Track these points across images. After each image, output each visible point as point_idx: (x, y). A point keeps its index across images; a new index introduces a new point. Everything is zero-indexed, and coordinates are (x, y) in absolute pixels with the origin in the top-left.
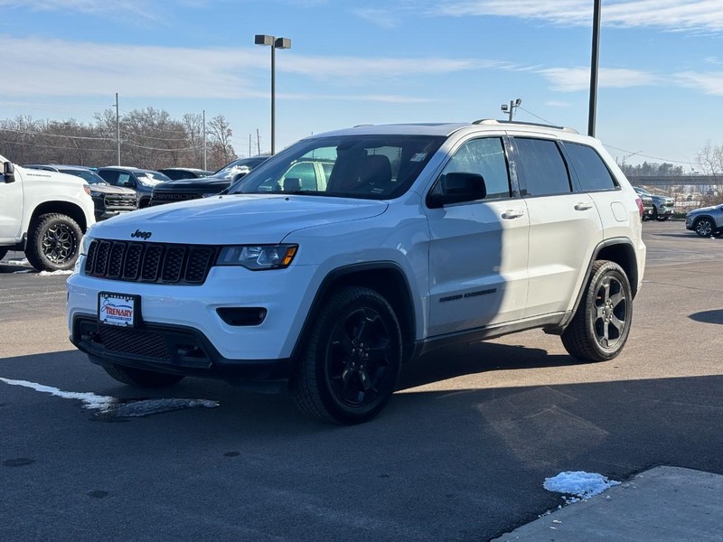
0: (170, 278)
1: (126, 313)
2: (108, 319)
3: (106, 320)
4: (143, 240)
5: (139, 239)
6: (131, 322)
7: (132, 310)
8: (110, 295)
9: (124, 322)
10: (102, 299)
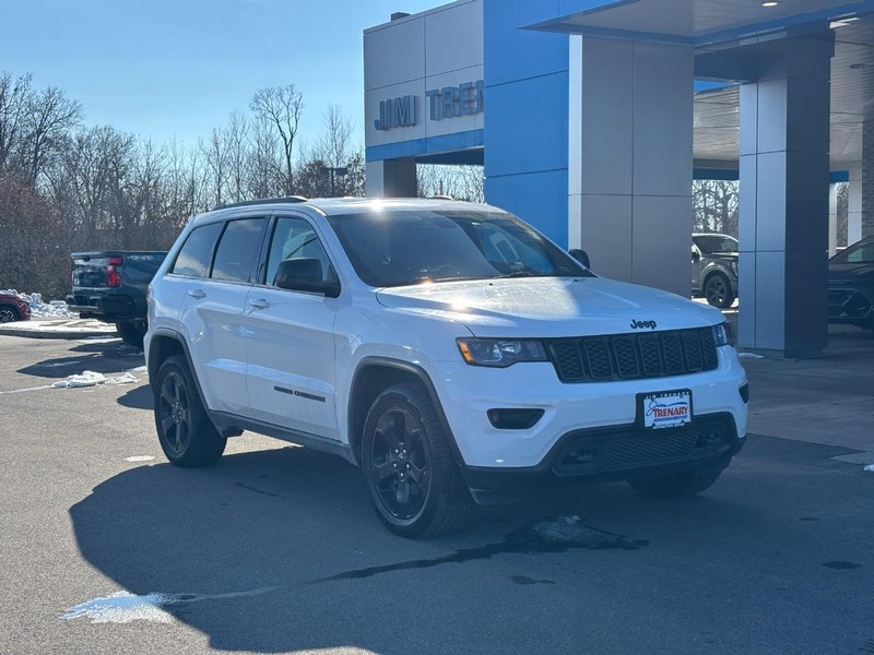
1: (681, 411)
2: (657, 424)
3: (654, 424)
4: (650, 329)
5: (645, 329)
6: (688, 420)
7: (688, 406)
8: (658, 394)
9: (680, 421)
10: (647, 402)
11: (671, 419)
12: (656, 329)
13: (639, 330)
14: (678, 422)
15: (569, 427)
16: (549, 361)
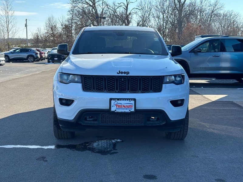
0: (145, 90)
1: (129, 106)
2: (117, 110)
3: (115, 110)
4: (126, 75)
5: (123, 75)
6: (133, 110)
7: (134, 105)
8: (118, 99)
9: (129, 110)
10: (113, 102)
11: (124, 109)
12: (128, 75)
13: (120, 75)
14: (127, 111)
15: (82, 107)
16: (81, 83)
